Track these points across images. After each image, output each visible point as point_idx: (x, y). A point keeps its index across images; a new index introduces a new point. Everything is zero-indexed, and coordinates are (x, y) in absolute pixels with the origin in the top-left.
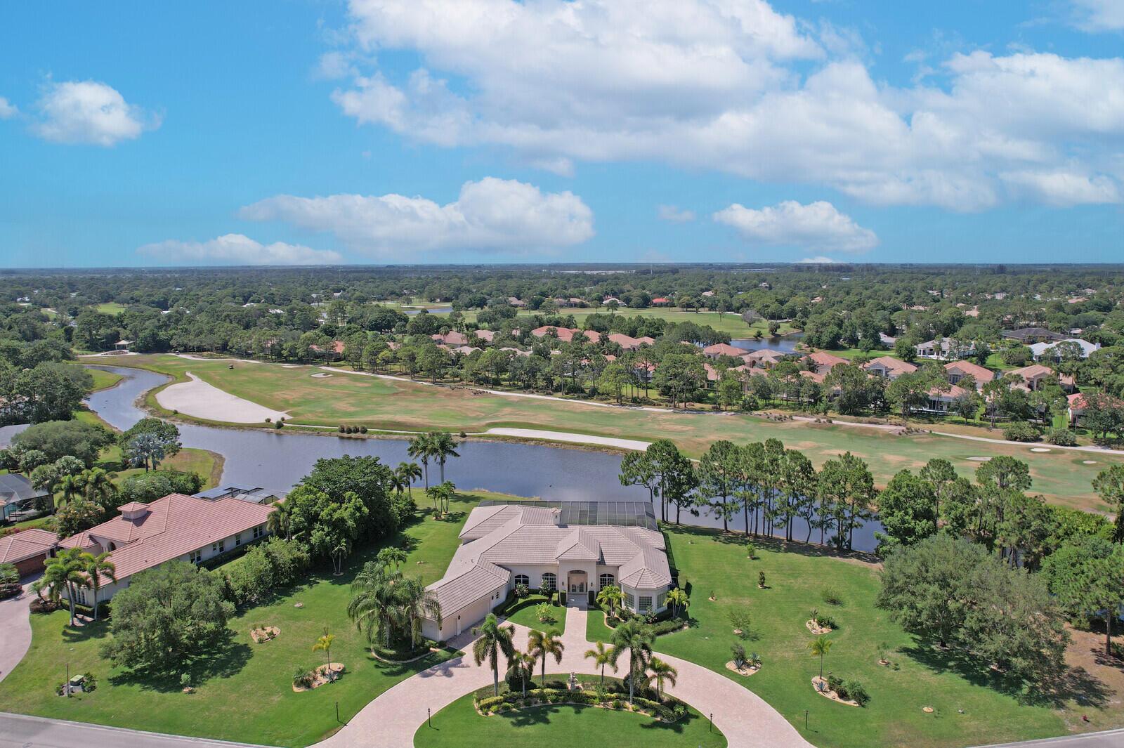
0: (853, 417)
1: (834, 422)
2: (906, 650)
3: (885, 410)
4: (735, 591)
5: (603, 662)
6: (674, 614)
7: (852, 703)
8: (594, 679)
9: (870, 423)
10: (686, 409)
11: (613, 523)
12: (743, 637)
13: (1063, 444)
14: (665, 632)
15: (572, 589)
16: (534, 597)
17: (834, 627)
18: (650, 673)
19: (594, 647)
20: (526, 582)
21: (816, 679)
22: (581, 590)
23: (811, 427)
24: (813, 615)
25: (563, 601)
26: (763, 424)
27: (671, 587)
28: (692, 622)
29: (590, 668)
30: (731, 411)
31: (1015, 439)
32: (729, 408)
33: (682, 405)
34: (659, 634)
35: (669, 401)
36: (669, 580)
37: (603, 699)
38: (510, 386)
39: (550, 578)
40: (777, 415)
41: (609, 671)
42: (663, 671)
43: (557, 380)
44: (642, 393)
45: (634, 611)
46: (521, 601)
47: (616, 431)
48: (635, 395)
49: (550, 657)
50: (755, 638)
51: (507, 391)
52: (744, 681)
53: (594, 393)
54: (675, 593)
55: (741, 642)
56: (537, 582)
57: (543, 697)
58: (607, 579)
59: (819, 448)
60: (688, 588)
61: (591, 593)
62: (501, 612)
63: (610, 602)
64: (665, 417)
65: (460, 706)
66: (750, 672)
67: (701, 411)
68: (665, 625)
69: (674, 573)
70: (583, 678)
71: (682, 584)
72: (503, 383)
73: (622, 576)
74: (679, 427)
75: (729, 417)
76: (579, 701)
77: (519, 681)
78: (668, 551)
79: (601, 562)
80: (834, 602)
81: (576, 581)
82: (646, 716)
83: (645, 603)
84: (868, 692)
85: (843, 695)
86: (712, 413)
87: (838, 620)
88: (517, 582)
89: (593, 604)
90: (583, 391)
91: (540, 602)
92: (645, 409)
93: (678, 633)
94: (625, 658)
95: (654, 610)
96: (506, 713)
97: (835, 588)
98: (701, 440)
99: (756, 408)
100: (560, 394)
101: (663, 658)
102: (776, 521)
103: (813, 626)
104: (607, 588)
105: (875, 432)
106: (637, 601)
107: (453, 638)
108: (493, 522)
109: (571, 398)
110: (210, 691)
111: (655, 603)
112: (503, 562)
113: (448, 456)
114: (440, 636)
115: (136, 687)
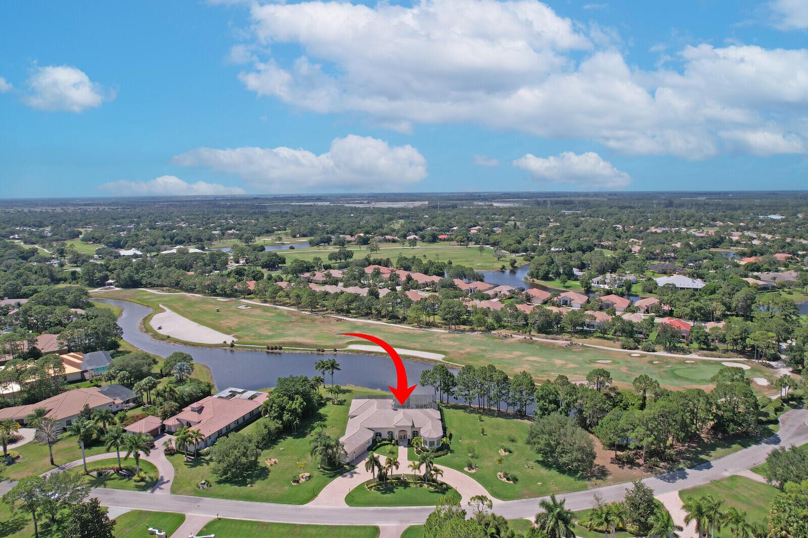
0: (544, 335)
1: (534, 338)
2: (538, 461)
3: (562, 331)
4: (471, 437)
5: (415, 469)
6: (444, 448)
7: (511, 482)
8: (412, 476)
9: (552, 339)
10: (455, 330)
11: (417, 407)
12: (472, 457)
13: (648, 351)
14: (440, 456)
15: (401, 438)
16: (384, 442)
17: (510, 452)
18: (433, 472)
19: (411, 463)
20: (380, 435)
21: (499, 473)
22: (404, 438)
23: (521, 342)
24: (502, 447)
25: (397, 444)
26: (496, 340)
27: (443, 437)
28: (452, 452)
29: (410, 472)
30: (480, 331)
31: (625, 348)
32: (479, 329)
33: (453, 327)
34: (436, 457)
35: (446, 325)
36: (441, 434)
37: (415, 483)
38: (356, 314)
39: (391, 434)
40: (504, 334)
41: (417, 473)
42: (437, 470)
43: (383, 313)
44: (431, 319)
45: (427, 447)
46: (379, 444)
47: (418, 346)
48: (428, 320)
49: (394, 467)
50: (477, 458)
51: (355, 317)
52: (471, 475)
53: (404, 320)
54: (444, 439)
55: (471, 460)
56: (385, 435)
57: (392, 483)
58: (416, 434)
59: (523, 356)
60: (451, 436)
61: (409, 440)
62: (370, 449)
63: (417, 444)
64: (444, 336)
65: (360, 488)
66: (473, 471)
67: (463, 331)
68: (440, 453)
69: (444, 429)
70: (407, 475)
71: (448, 435)
72: (352, 311)
73: (422, 432)
74: (451, 343)
75: (479, 335)
76: (405, 484)
77: (382, 477)
78: (442, 420)
79: (413, 426)
80: (513, 441)
81: (402, 434)
82: (432, 489)
83: (432, 444)
84: (517, 478)
85: (508, 479)
86: (469, 333)
87: (512, 449)
88: (377, 435)
89: (410, 445)
90: (399, 318)
91: (387, 444)
92: (433, 330)
93: (446, 456)
94: (423, 467)
95: (436, 447)
96: (378, 490)
97: (514, 435)
98: (462, 351)
99: (494, 329)
100: (385, 320)
101: (439, 467)
102: (492, 402)
103: (502, 453)
104: (416, 438)
105: (553, 345)
106: (428, 443)
107: (353, 461)
108: (363, 408)
109: (392, 323)
110: (259, 485)
111: (436, 443)
112: (370, 427)
113: (335, 370)
114: (347, 460)
115: (228, 485)
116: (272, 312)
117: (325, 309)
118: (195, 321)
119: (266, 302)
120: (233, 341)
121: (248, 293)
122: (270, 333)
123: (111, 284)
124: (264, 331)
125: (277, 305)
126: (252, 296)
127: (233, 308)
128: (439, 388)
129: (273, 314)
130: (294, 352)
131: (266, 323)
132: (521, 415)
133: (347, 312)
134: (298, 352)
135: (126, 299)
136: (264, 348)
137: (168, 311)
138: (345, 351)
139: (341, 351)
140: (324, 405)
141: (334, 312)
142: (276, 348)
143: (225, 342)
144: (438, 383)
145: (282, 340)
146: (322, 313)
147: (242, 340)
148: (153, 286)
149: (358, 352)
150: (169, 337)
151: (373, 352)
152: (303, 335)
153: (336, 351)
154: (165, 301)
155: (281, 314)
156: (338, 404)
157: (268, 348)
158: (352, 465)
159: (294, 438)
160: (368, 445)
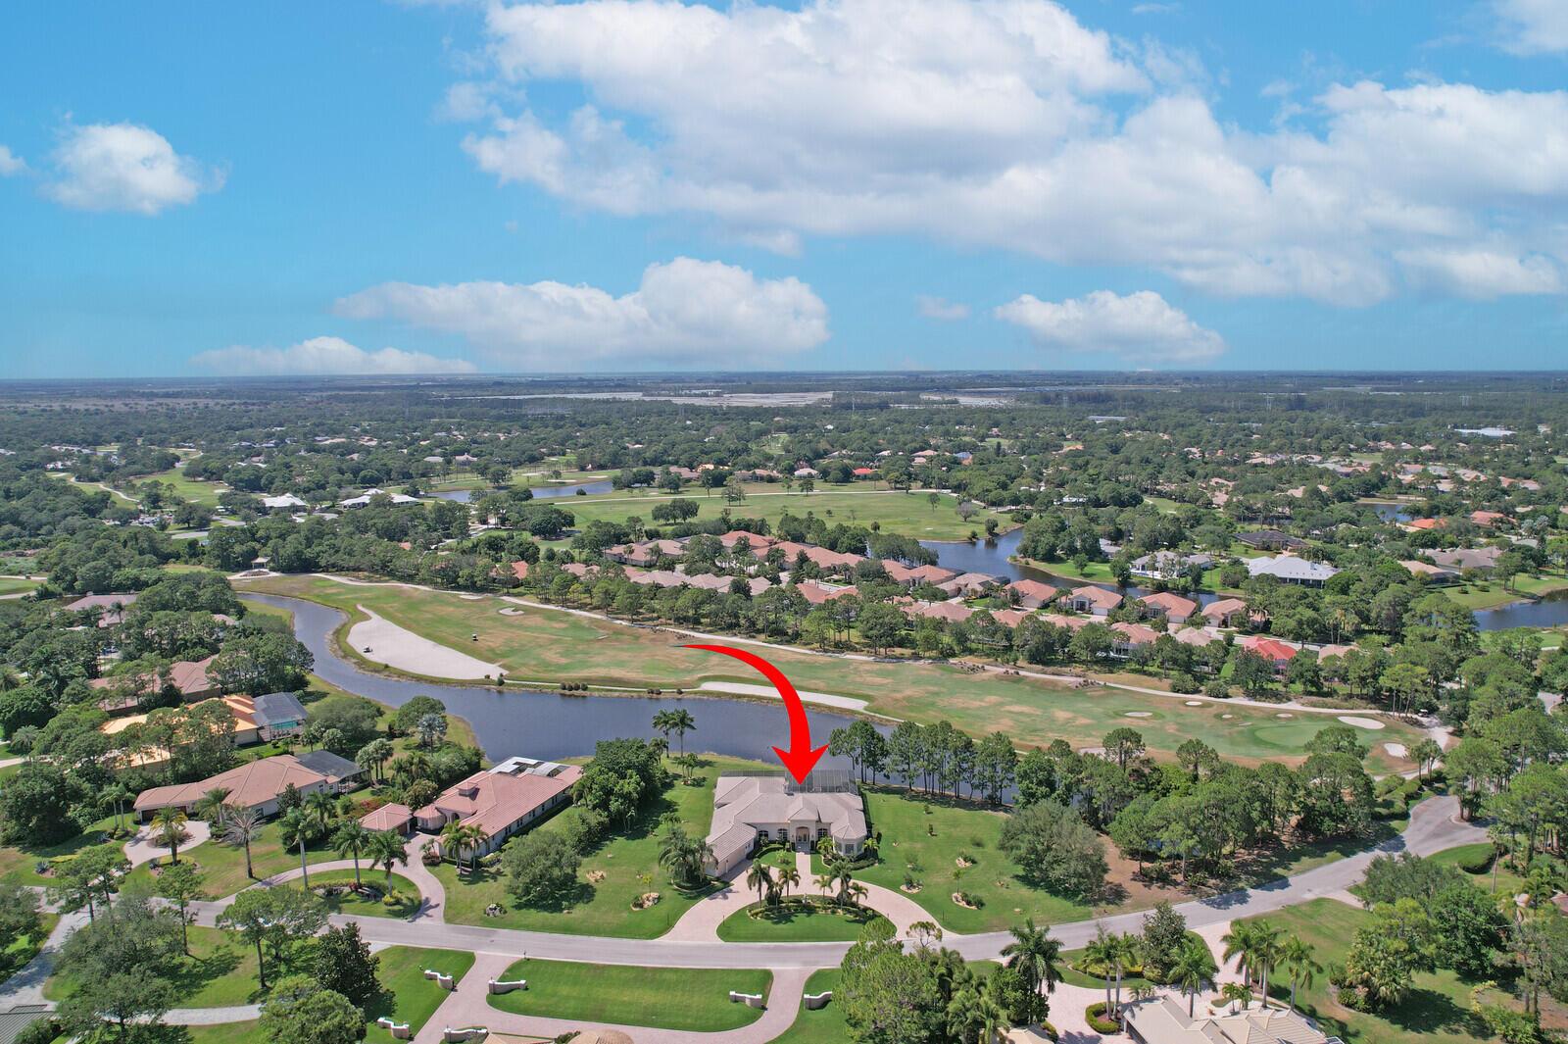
0: (1040, 667)
1: (1022, 673)
2: (1017, 877)
3: (1071, 659)
4: (911, 838)
5: (824, 886)
6: (868, 856)
7: (974, 907)
8: (818, 898)
9: (1053, 674)
10: (887, 656)
11: (824, 790)
12: (913, 870)
13: (1216, 696)
14: (862, 868)
15: (799, 840)
16: (773, 846)
17: (974, 862)
18: (851, 891)
19: (819, 877)
20: (767, 835)
21: (955, 894)
22: (805, 840)
23: (999, 678)
24: (961, 854)
25: (794, 848)
26: (956, 676)
27: (867, 837)
28: (881, 861)
29: (816, 891)
30: (929, 658)
31: (1177, 691)
32: (927, 654)
33: (882, 650)
34: (856, 869)
35: (870, 646)
36: (865, 833)
37: (825, 909)
38: (710, 625)
39: (783, 832)
40: (970, 664)
41: (828, 892)
42: (858, 889)
43: (760, 625)
44: (844, 636)
45: (842, 854)
46: (765, 849)
47: (821, 685)
48: (837, 638)
49: (791, 883)
50: (921, 870)
51: (710, 632)
52: (911, 897)
53: (795, 638)
54: (869, 842)
55: (912, 874)
56: (774, 835)
57: (788, 908)
58: (823, 832)
59: (1002, 704)
60: (879, 837)
61: (812, 842)
62: (750, 857)
63: (826, 849)
64: (867, 667)
65: (739, 914)
66: (915, 891)
67: (900, 658)
68: (862, 863)
69: (869, 826)
70: (811, 897)
71: (875, 836)
72: (703, 620)
73: (834, 830)
74: (878, 680)
75: (930, 667)
76: (809, 910)
77: (773, 899)
78: (865, 811)
79: (819, 821)
80: (979, 845)
81: (802, 833)
82: (851, 917)
83: (849, 848)
84: (984, 901)
85: (969, 903)
86: (910, 662)
87: (977, 857)
88: (761, 835)
89: (814, 849)
90: (786, 634)
91: (778, 849)
92: (848, 656)
93: (871, 868)
94: (837, 883)
95: (855, 853)
96: (768, 918)
97: (980, 834)
98: (898, 696)
99: (954, 655)
100: (763, 636)
101: (861, 883)
102: (947, 783)
103: (961, 863)
104: (823, 839)
105: (1054, 684)
106: (843, 848)
107: (724, 875)
108: (738, 792)
109: (776, 643)
110: (580, 911)
111: (855, 848)
112: (750, 822)
113: (687, 730)
114: (717, 874)
115: (533, 911)
116: (561, 621)
117: (655, 615)
118: (428, 636)
119: (547, 601)
120: (501, 675)
121: (514, 584)
122: (564, 661)
123: (261, 565)
124: (552, 655)
125: (568, 607)
126: (521, 589)
127: (492, 613)
128: (860, 760)
129: (563, 625)
130: (609, 694)
131: (554, 642)
132: (994, 803)
133: (695, 622)
134: (617, 694)
135: (293, 594)
136: (557, 688)
137: (375, 617)
138: (696, 693)
139: (691, 693)
140: (670, 786)
141: (672, 622)
142: (577, 688)
143: (488, 677)
144: (859, 751)
145: (585, 673)
146: (650, 623)
147: (516, 673)
148: (339, 569)
149: (720, 695)
150: (387, 666)
151: (744, 696)
152: (621, 664)
153: (681, 693)
154: (367, 599)
155: (577, 625)
156: (694, 785)
157: (564, 688)
158: (725, 882)
159: (628, 839)
160: (747, 851)
